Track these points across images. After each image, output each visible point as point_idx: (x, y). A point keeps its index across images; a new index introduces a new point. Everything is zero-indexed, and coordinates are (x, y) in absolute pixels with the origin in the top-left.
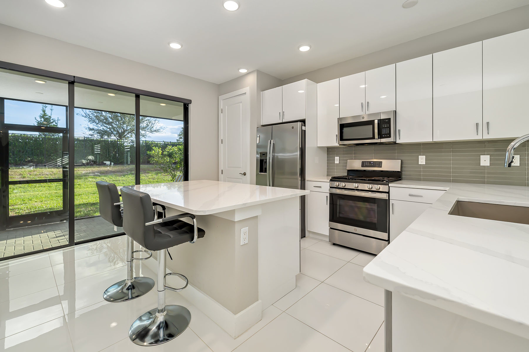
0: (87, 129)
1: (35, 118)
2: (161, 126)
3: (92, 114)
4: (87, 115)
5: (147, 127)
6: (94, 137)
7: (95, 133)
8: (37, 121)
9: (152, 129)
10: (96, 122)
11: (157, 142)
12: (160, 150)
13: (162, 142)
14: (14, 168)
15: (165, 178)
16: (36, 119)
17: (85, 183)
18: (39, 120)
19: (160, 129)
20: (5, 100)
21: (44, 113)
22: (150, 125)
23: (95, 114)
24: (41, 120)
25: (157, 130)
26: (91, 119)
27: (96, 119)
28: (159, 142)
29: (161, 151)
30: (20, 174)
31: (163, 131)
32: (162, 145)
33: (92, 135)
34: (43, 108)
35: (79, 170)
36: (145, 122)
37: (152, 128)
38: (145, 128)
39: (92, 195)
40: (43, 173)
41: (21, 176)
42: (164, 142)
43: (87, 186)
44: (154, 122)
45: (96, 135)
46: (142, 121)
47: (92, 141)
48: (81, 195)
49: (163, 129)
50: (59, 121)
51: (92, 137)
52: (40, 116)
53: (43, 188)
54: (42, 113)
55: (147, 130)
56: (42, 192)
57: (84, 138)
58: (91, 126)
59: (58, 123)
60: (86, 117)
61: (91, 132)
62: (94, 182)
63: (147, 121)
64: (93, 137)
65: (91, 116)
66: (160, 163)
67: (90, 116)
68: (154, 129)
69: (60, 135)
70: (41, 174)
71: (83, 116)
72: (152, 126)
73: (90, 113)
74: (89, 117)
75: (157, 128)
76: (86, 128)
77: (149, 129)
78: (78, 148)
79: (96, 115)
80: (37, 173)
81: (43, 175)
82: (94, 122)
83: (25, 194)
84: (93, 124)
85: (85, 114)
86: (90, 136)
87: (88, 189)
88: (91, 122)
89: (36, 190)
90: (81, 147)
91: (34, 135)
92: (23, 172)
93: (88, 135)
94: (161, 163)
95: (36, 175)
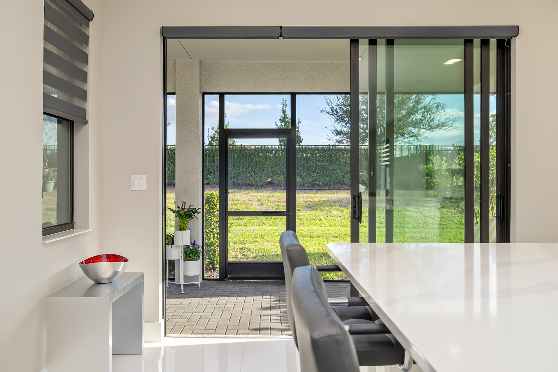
0: (334, 132)
1: (276, 122)
2: (448, 117)
3: (340, 108)
4: (334, 111)
5: (423, 120)
6: (343, 144)
7: (344, 138)
8: (278, 126)
9: (432, 123)
10: (345, 121)
11: (440, 147)
12: (443, 162)
13: (449, 148)
14: (254, 191)
15: (455, 217)
16: (276, 124)
17: (328, 219)
18: (279, 124)
19: (446, 121)
20: (225, 96)
21: (285, 114)
22: (428, 116)
23: (344, 107)
24: (282, 125)
25: (441, 124)
26: (339, 116)
27: (345, 116)
28: (444, 147)
29: (446, 164)
30: (259, 200)
31: (452, 126)
32: (450, 152)
33: (339, 142)
34: (283, 108)
35: (321, 196)
36: (420, 111)
37: (432, 120)
38: (419, 122)
39: (334, 238)
40: (281, 200)
41: (259, 202)
42: (453, 146)
43: (330, 223)
44: (435, 109)
45: (344, 141)
46: (414, 111)
47: (339, 150)
48: (320, 237)
49: (451, 122)
50: (300, 124)
51: (339, 144)
52: (281, 119)
53: (278, 222)
54: (282, 114)
55: (423, 125)
56: (277, 227)
57: (329, 147)
58: (339, 128)
59: (299, 127)
60: (332, 114)
61: (338, 137)
62: (340, 217)
63: (423, 110)
64: (341, 144)
65: (339, 111)
66: (443, 189)
67: (337, 112)
68: (436, 122)
69: (301, 145)
70: (279, 201)
71: (329, 114)
72: (432, 117)
73: (338, 108)
74: (336, 114)
75: (441, 121)
76: (332, 131)
77: (426, 124)
78: (322, 162)
79: (345, 109)
80: (275, 199)
81: (281, 202)
82: (342, 121)
83: (260, 227)
84: (341, 124)
85: (331, 109)
86: (337, 144)
87: (330, 228)
88: (339, 121)
89: (272, 223)
90: (325, 161)
91: (274, 147)
92: (262, 198)
93: (335, 141)
94: (446, 188)
95: (274, 202)
